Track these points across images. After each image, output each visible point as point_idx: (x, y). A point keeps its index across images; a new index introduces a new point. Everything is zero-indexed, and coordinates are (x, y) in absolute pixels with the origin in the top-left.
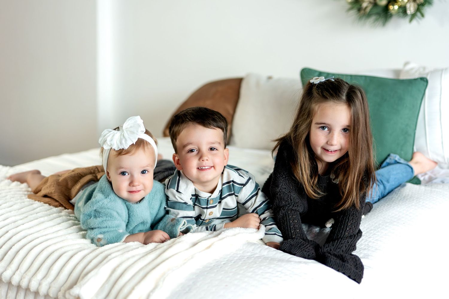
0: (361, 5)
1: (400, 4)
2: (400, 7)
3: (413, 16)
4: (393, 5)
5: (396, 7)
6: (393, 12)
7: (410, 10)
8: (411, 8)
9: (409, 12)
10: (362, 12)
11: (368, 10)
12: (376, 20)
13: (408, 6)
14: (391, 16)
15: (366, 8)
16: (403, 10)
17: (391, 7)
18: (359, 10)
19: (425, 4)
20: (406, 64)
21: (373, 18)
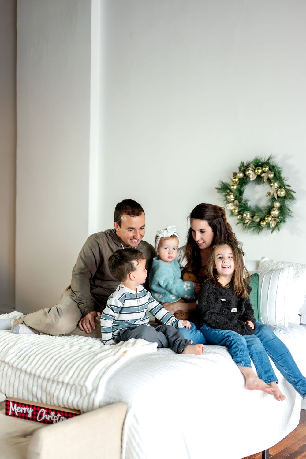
0: (245, 222)
1: (266, 222)
2: (267, 223)
3: (273, 229)
4: (263, 222)
5: (265, 223)
6: (263, 226)
7: (272, 226)
8: (273, 224)
9: (271, 227)
10: (245, 225)
11: (248, 224)
12: (254, 230)
13: (271, 223)
14: (262, 229)
15: (248, 222)
16: (268, 225)
17: (262, 223)
18: (244, 224)
19: (281, 222)
20: (263, 258)
21: (252, 229)
